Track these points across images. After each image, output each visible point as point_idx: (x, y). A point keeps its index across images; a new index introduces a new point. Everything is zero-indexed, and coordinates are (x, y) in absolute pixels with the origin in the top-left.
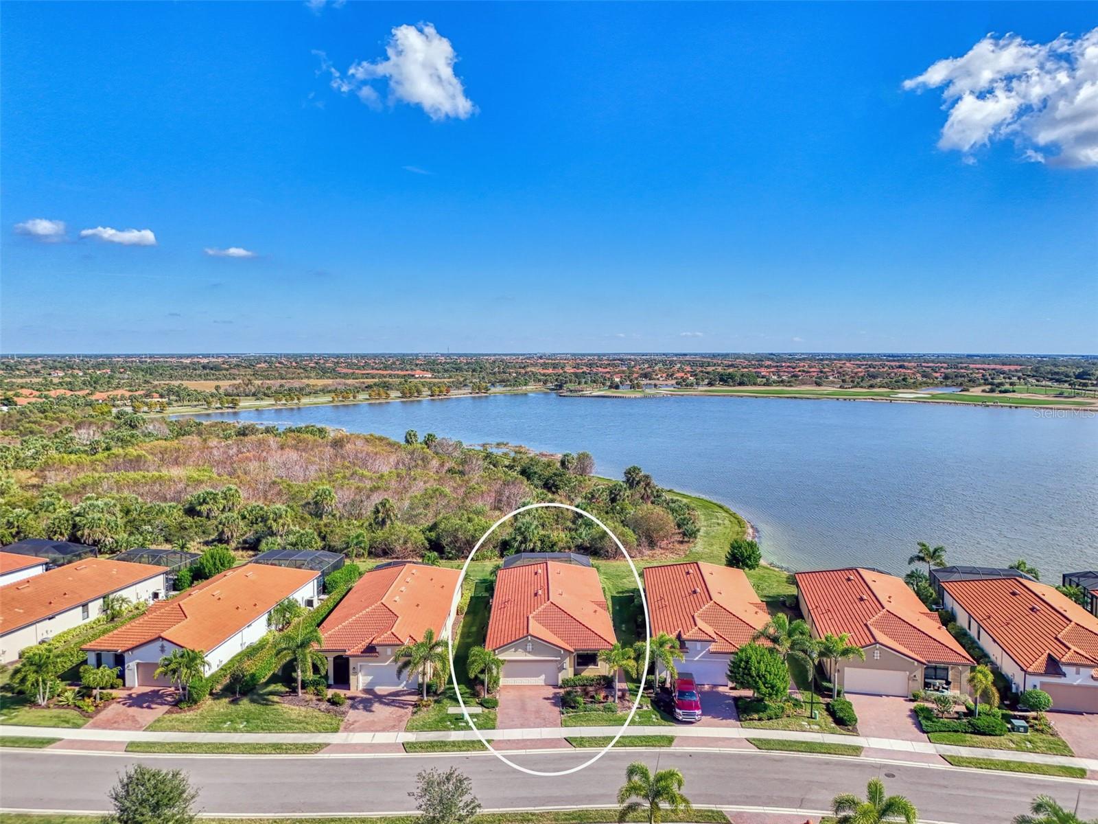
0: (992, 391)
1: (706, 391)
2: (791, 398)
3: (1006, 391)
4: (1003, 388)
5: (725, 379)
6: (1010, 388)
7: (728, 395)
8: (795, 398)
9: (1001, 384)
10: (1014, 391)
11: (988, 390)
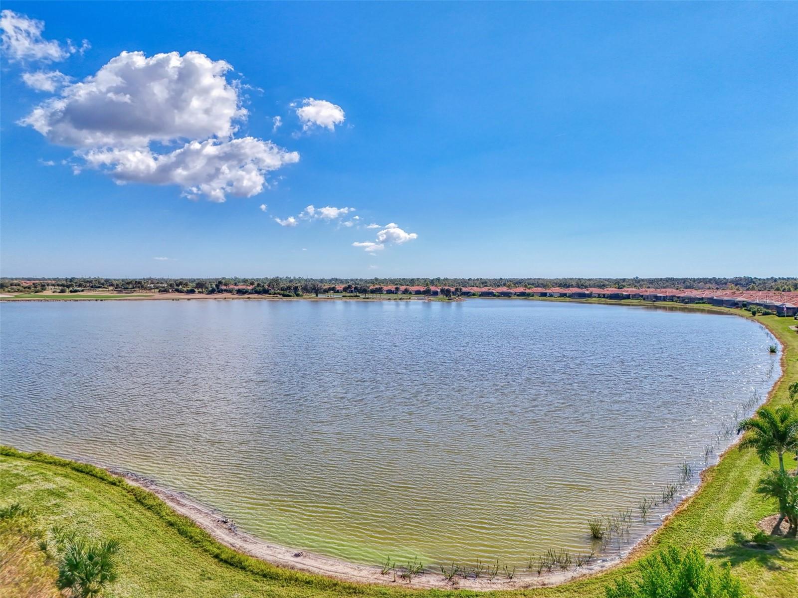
11: (59, 291)
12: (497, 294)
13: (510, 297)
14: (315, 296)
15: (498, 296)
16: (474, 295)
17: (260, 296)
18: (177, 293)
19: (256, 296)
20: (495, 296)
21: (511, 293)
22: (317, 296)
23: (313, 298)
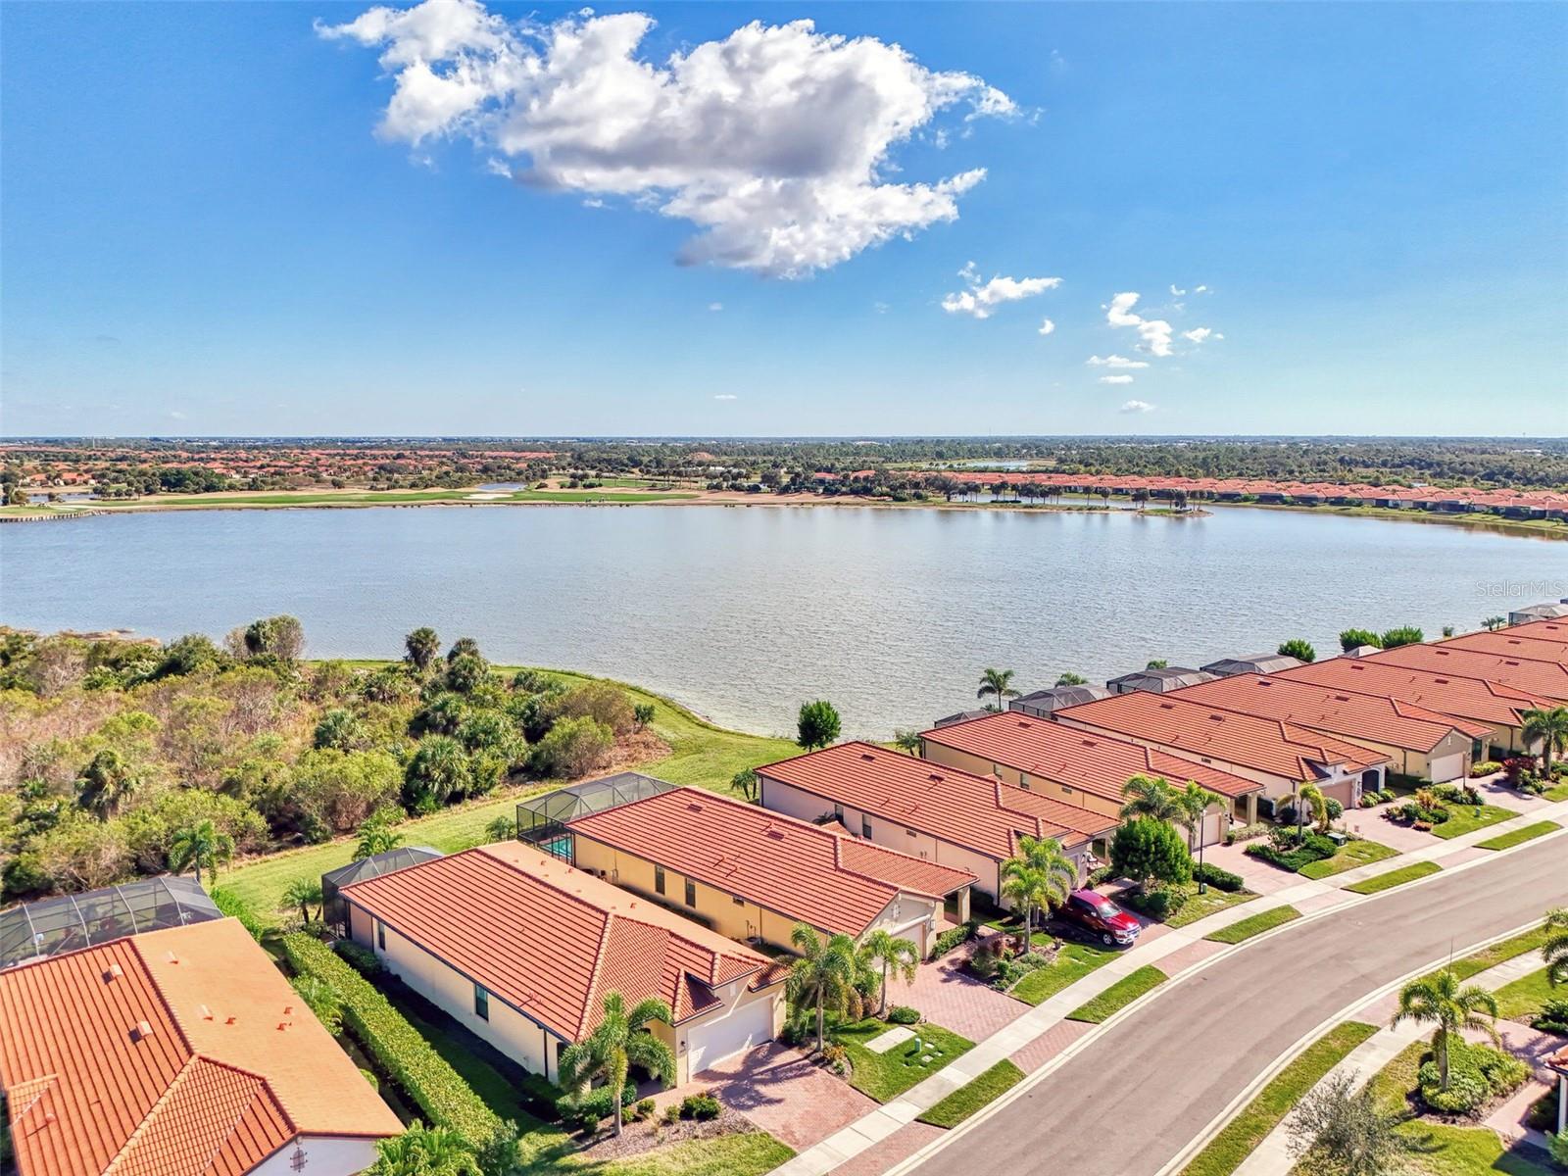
0: (573, 486)
1: (167, 502)
2: (323, 507)
3: (591, 486)
4: (587, 482)
5: (174, 482)
6: (596, 481)
7: (213, 508)
8: (329, 507)
9: (586, 476)
10: (600, 485)
11: (568, 484)
12: (1289, 499)
13: (1315, 505)
14: (945, 498)
15: (1292, 504)
16: (1246, 499)
17: (859, 500)
18: (734, 492)
19: (850, 499)
20: (1285, 502)
21: (1316, 499)
22: (949, 499)
23: (940, 504)
